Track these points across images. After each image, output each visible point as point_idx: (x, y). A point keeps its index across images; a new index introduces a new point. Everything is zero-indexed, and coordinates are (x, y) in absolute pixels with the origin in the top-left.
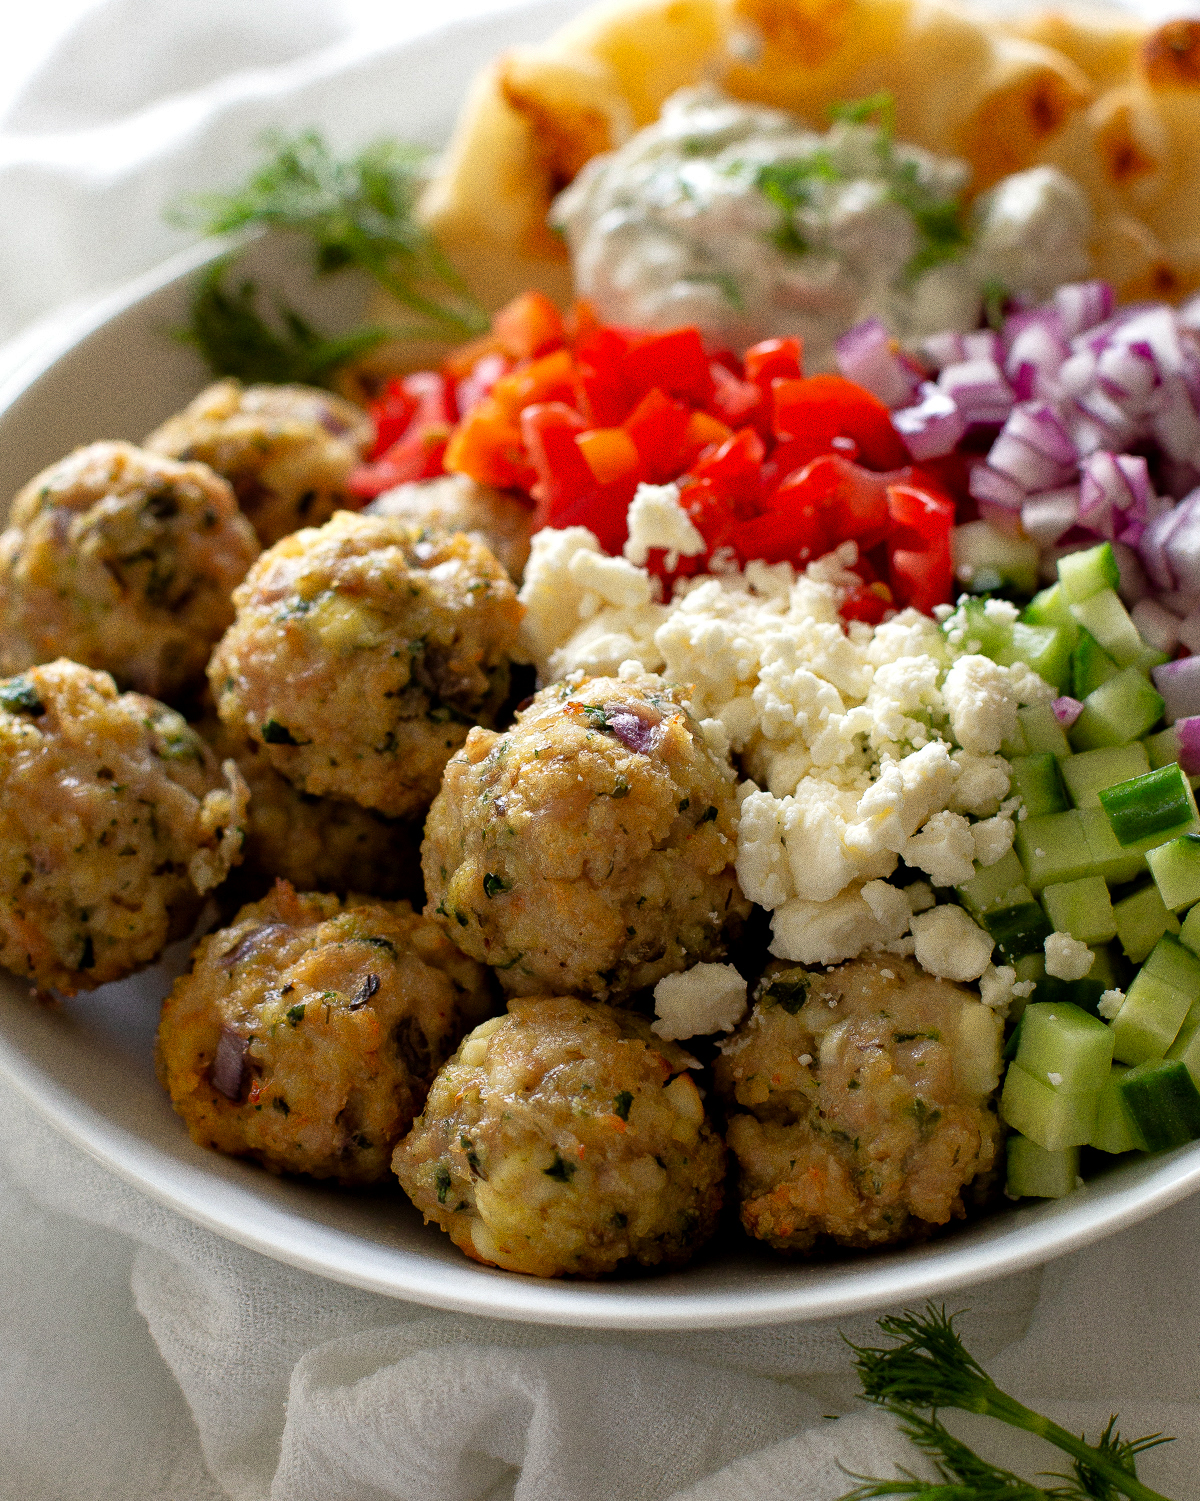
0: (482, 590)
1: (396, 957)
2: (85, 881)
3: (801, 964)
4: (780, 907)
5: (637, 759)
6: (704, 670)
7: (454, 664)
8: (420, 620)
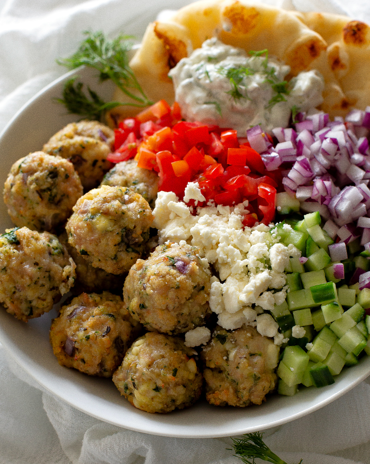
0: (142, 213)
1: (115, 320)
2: (30, 294)
3: (225, 329)
4: (221, 313)
5: (182, 277)
6: (203, 242)
7: (134, 235)
8: (125, 222)
